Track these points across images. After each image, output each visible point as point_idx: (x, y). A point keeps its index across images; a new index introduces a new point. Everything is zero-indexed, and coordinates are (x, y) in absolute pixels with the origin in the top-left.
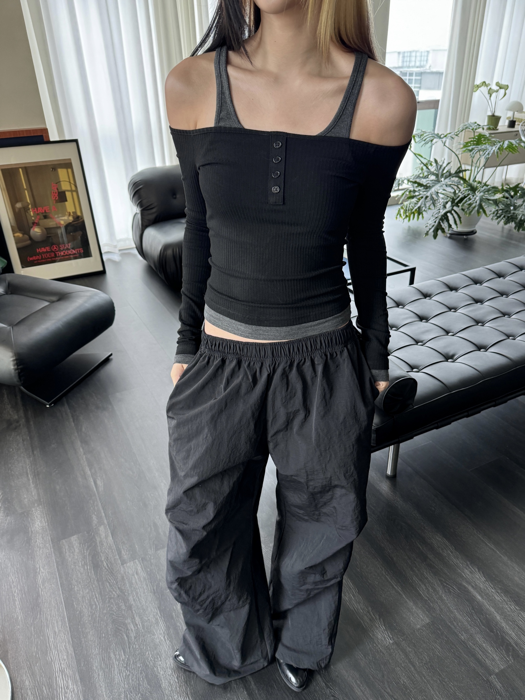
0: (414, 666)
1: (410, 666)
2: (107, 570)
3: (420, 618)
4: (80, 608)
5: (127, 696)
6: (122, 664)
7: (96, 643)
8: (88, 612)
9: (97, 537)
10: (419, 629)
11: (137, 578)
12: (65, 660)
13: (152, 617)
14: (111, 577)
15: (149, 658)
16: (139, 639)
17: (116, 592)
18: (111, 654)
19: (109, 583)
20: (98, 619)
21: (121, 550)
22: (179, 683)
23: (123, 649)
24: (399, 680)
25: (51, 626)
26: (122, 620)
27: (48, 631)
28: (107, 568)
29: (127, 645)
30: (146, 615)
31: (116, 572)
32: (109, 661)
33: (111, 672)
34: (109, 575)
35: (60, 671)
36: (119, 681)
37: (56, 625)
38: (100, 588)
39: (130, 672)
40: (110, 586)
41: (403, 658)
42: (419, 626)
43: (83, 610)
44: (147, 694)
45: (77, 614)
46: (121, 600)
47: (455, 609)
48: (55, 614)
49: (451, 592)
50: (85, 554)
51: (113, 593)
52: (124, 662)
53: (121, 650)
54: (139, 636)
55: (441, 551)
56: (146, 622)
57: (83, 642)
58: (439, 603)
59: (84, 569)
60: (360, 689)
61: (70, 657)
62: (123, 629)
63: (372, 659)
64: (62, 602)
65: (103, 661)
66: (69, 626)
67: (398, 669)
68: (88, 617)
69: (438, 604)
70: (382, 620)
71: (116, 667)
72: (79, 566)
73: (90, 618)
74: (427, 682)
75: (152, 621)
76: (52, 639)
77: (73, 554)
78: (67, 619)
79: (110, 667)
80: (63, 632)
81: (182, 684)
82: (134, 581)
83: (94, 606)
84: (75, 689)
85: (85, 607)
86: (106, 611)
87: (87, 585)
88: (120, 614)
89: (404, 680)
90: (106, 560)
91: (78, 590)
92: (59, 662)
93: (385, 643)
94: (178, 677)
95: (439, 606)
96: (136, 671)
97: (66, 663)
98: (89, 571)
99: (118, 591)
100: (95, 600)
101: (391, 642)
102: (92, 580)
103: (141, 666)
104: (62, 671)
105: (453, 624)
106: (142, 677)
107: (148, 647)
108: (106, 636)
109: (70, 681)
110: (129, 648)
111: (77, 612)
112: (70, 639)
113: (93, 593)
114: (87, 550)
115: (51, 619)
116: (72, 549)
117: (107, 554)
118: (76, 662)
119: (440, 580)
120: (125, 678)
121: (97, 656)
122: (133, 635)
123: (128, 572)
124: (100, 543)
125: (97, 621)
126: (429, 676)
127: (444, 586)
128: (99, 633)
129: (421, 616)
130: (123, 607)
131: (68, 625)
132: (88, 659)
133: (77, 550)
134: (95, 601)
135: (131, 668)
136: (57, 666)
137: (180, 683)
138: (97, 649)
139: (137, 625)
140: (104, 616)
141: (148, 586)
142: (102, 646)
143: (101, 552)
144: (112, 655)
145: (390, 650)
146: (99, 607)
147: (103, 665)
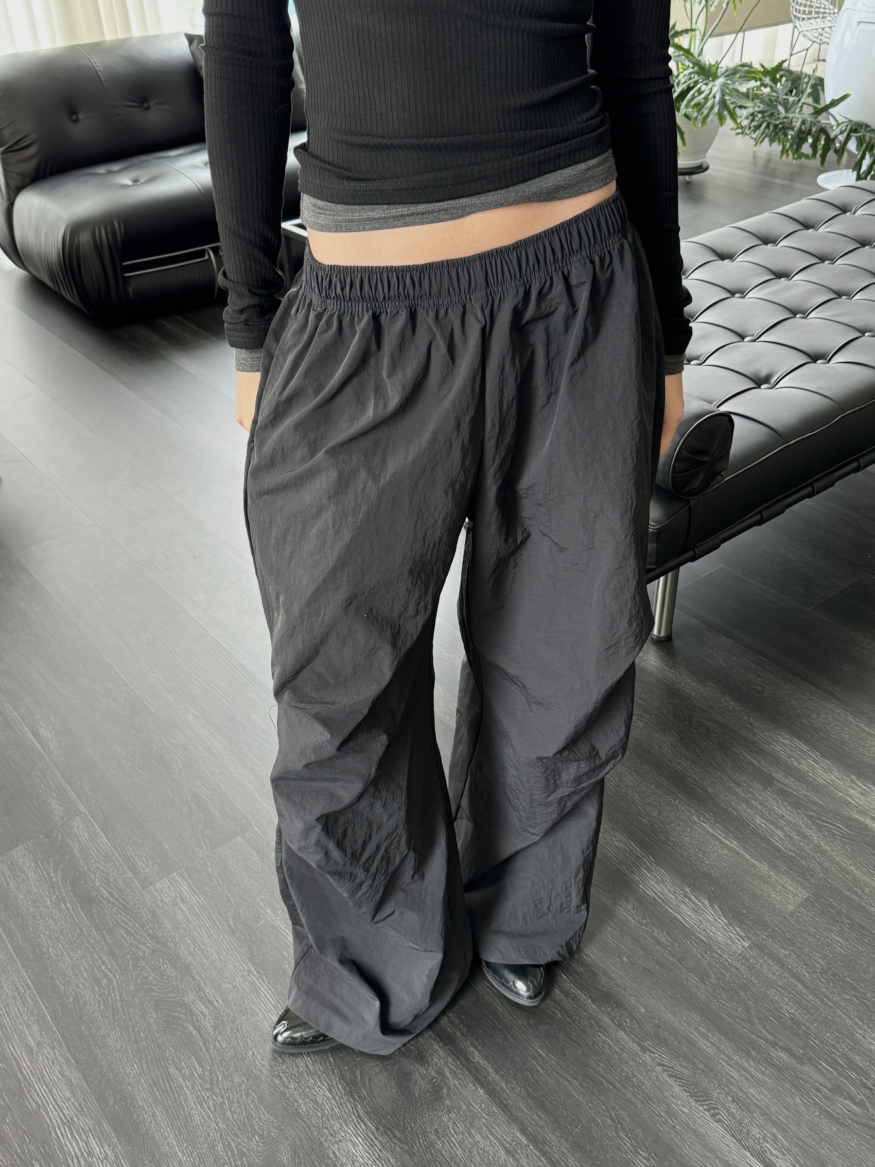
0: (802, 982)
1: (796, 982)
2: (113, 903)
3: (790, 891)
4: (74, 991)
5: (229, 1144)
6: (201, 1085)
7: (131, 1054)
8: (94, 995)
9: (70, 843)
10: (793, 913)
11: (184, 909)
12: (68, 1100)
13: (241, 980)
14: (125, 917)
15: (257, 1062)
16: (224, 1028)
17: (145, 944)
18: (169, 1069)
19: (124, 928)
20: (119, 1004)
21: (134, 859)
22: (335, 1099)
23: (193, 1054)
24: (781, 1012)
25: (16, 1037)
26: (175, 997)
27: (11, 1048)
28: (112, 900)
29: (201, 1044)
30: (227, 978)
31: (135, 904)
32: (169, 1083)
33: (181, 1104)
34: (121, 914)
35: (63, 1123)
36: (203, 1121)
37: (27, 1033)
38: (106, 942)
39: (222, 1097)
40: (129, 933)
41: (777, 971)
42: (791, 908)
43: (80, 993)
44: (273, 1134)
45: (69, 1003)
46: (161, 960)
47: (851, 865)
48: (19, 1011)
49: (834, 835)
50: (54, 880)
51: (139, 948)
52: (205, 1082)
53: (189, 1058)
54: (222, 1022)
55: (796, 763)
56: (229, 993)
57: (100, 1056)
58: (818, 860)
59: (60, 910)
60: (710, 1042)
61: (78, 1091)
62: (181, 1015)
63: (717, 982)
64: (28, 985)
65: (156, 1087)
66: (58, 1030)
67: (773, 991)
68: (97, 1005)
69: (816, 860)
70: (717, 908)
71: (188, 1093)
72: (47, 907)
73: (102, 1007)
74: (834, 1004)
75: (242, 988)
76: (26, 1063)
77: (26, 884)
78: (48, 1017)
79: (176, 1095)
80: (49, 1045)
81: (342, 1100)
82: (180, 917)
83: (105, 980)
84: (109, 1154)
85: (85, 986)
86: (134, 985)
87: (75, 942)
88: (168, 988)
89: (789, 1009)
90: (105, 884)
91: (57, 955)
92: (56, 1106)
93: (735, 948)
94: (330, 1089)
95: (820, 864)
96: (237, 1093)
97: (74, 1105)
98: (72, 912)
99: (150, 941)
100: (103, 967)
101: (746, 944)
102: (84, 929)
103: (243, 1081)
104: (69, 1123)
105: (855, 892)
106: (253, 1101)
107: (249, 1041)
108: (149, 1036)
109: (92, 1140)
110: (208, 1050)
111: (68, 998)
112: (69, 1055)
113: (95, 955)
114: (55, 871)
115: (13, 1023)
116: (19, 874)
117: (103, 871)
118: (95, 1098)
119: (809, 817)
120: (215, 1111)
121: (140, 1079)
122: (207, 1024)
123: (162, 901)
124: (80, 852)
125: (120, 1009)
126: (835, 994)
127: (819, 827)
128: (131, 1032)
129: (791, 889)
130: (171, 972)
131: (54, 1029)
132: (120, 1088)
133: (32, 875)
134: (102, 971)
135: (224, 1089)
136: (54, 1115)
137: (337, 1098)
138: (135, 1066)
139: (210, 1002)
140: (133, 997)
141: (214, 921)
142: (146, 1056)
143: (89, 870)
144: (172, 1070)
145: (748, 960)
146: (117, 982)
147: (157, 1093)
